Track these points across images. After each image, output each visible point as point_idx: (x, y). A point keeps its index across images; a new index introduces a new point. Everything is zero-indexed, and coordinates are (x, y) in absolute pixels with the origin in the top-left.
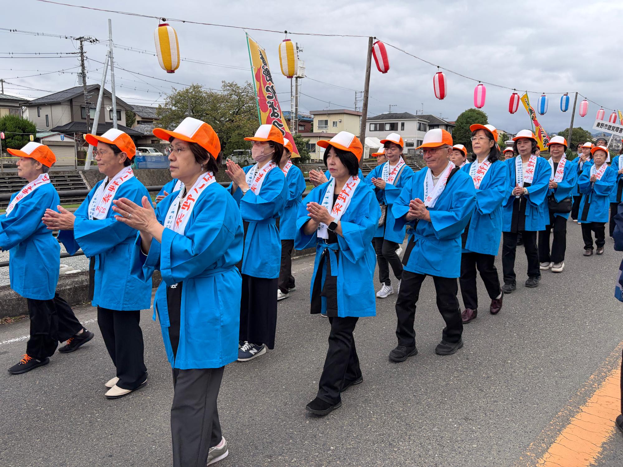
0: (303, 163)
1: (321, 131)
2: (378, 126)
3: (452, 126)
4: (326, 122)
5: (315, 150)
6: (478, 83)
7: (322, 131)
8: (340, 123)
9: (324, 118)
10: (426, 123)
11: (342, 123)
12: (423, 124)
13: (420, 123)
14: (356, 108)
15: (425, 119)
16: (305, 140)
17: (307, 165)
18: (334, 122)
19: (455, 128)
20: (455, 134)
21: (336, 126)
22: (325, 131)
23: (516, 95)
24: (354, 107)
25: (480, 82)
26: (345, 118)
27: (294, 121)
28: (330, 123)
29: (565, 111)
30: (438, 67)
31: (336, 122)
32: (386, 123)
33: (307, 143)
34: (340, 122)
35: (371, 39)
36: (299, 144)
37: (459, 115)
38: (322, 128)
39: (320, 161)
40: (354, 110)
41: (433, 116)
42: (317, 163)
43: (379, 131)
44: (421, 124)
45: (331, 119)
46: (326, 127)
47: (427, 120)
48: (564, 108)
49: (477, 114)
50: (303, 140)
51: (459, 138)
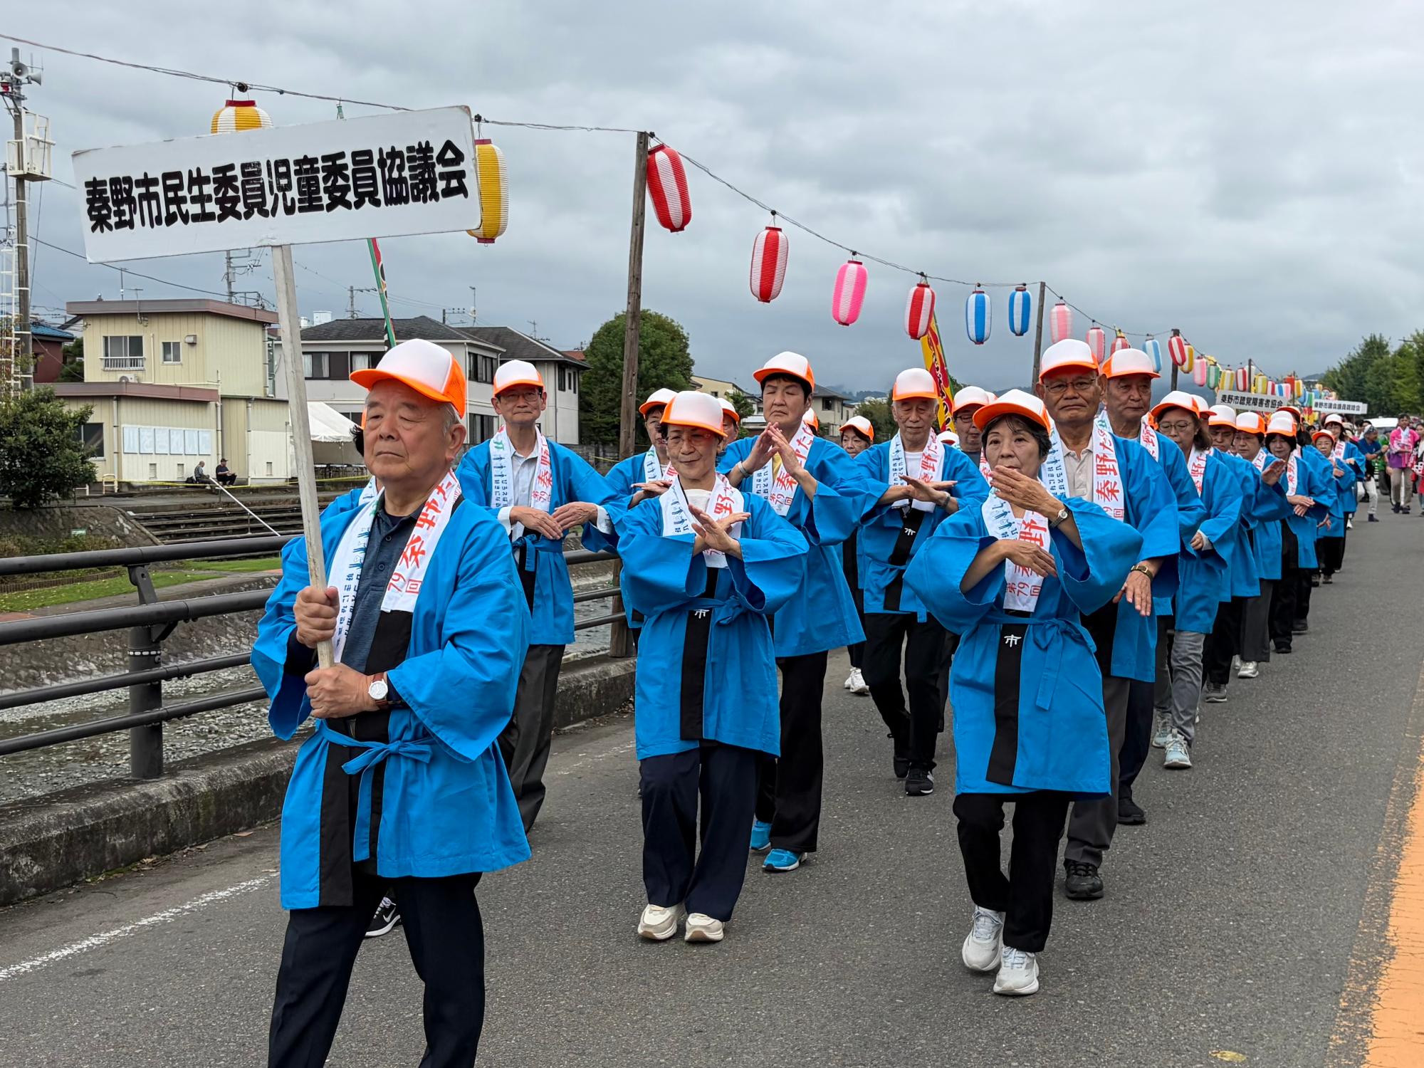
0: (65, 496)
1: (114, 377)
2: (325, 360)
3: (579, 368)
4: (136, 345)
5: (101, 446)
6: (851, 257)
7: (120, 375)
8: (193, 349)
9: (127, 329)
10: (494, 356)
11: (198, 347)
12: (485, 357)
13: (475, 356)
14: (231, 294)
15: (487, 340)
16: (73, 409)
17: (79, 503)
18: (166, 346)
19: (587, 373)
20: (587, 393)
21: (177, 358)
22: (131, 377)
23: (927, 290)
24: (225, 290)
25: (854, 253)
26: (209, 331)
27: (13, 339)
28: (152, 349)
29: (1021, 334)
30: (774, 213)
31: (177, 345)
32: (352, 353)
33: (81, 419)
34: (193, 344)
35: (643, 137)
36: (49, 424)
37: (597, 328)
38: (120, 364)
39: (125, 490)
40: (225, 299)
41: (513, 333)
42: (111, 494)
43: (330, 378)
44: (480, 359)
45: (154, 336)
46: (134, 363)
47: (494, 343)
48: (1018, 326)
49: (657, 327)
50: (65, 410)
51: (603, 407)
